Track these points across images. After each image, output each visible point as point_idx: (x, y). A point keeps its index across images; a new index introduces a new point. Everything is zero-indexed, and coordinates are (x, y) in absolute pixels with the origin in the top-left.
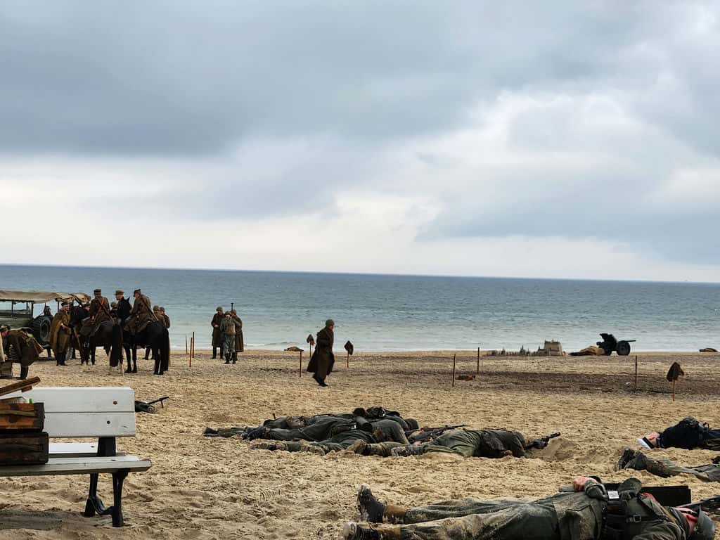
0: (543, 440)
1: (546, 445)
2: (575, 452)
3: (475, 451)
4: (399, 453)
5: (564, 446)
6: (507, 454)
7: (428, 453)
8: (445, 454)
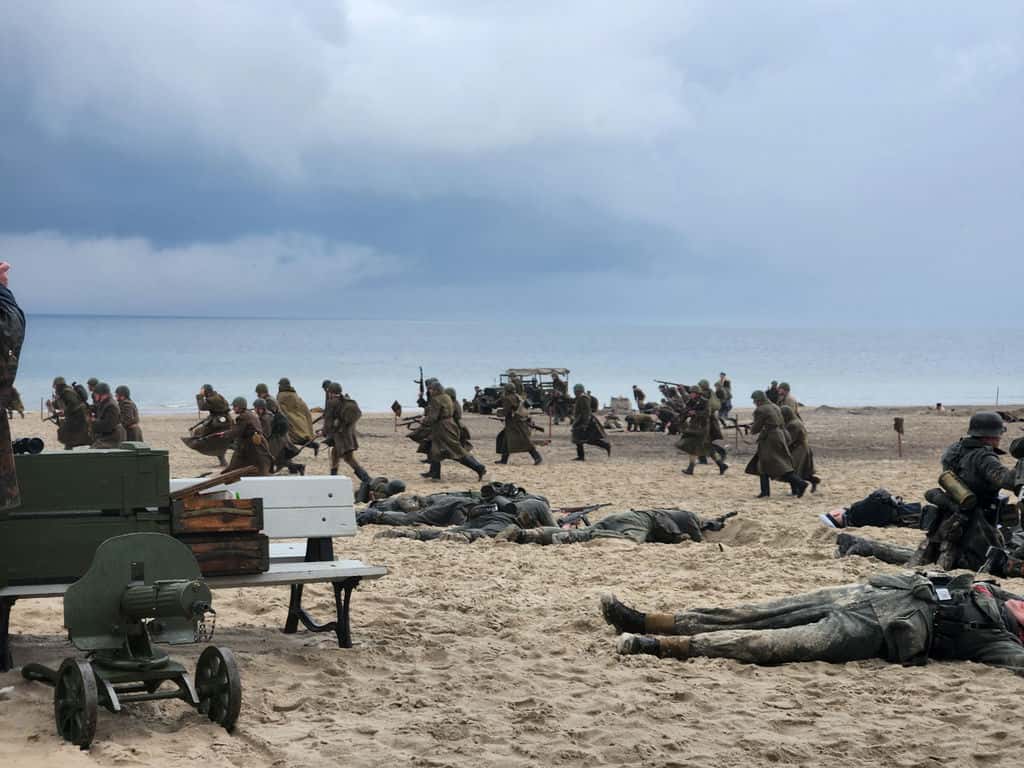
0: (719, 520)
1: (723, 526)
2: (760, 534)
3: (647, 536)
4: (562, 540)
5: (745, 527)
6: (685, 539)
7: (597, 539)
8: (616, 540)
